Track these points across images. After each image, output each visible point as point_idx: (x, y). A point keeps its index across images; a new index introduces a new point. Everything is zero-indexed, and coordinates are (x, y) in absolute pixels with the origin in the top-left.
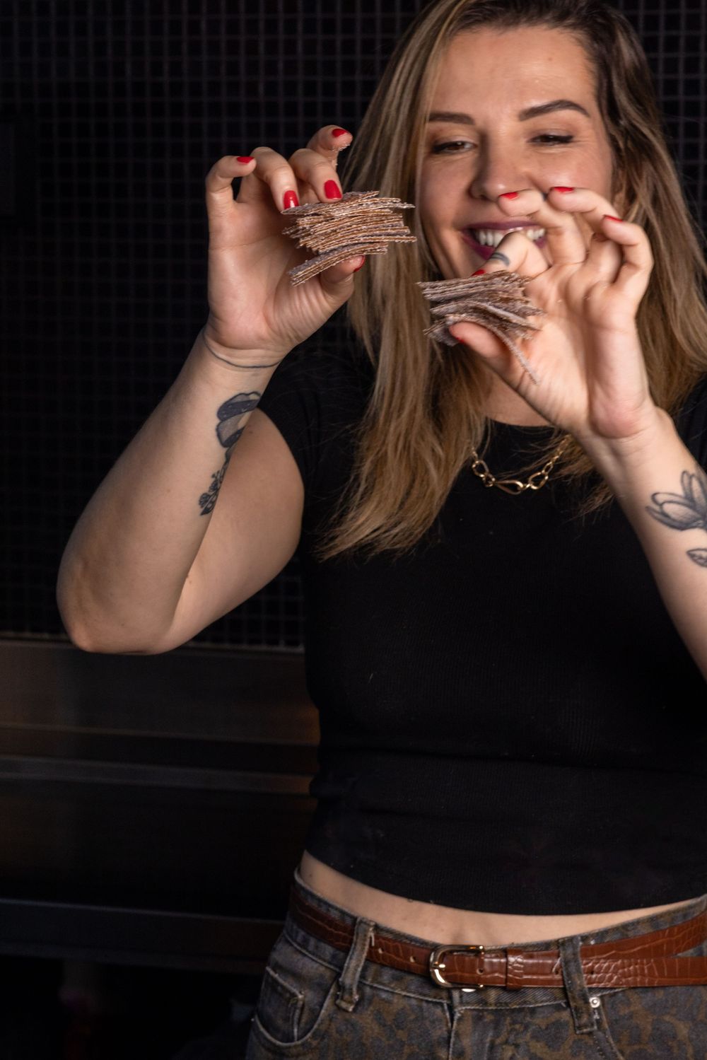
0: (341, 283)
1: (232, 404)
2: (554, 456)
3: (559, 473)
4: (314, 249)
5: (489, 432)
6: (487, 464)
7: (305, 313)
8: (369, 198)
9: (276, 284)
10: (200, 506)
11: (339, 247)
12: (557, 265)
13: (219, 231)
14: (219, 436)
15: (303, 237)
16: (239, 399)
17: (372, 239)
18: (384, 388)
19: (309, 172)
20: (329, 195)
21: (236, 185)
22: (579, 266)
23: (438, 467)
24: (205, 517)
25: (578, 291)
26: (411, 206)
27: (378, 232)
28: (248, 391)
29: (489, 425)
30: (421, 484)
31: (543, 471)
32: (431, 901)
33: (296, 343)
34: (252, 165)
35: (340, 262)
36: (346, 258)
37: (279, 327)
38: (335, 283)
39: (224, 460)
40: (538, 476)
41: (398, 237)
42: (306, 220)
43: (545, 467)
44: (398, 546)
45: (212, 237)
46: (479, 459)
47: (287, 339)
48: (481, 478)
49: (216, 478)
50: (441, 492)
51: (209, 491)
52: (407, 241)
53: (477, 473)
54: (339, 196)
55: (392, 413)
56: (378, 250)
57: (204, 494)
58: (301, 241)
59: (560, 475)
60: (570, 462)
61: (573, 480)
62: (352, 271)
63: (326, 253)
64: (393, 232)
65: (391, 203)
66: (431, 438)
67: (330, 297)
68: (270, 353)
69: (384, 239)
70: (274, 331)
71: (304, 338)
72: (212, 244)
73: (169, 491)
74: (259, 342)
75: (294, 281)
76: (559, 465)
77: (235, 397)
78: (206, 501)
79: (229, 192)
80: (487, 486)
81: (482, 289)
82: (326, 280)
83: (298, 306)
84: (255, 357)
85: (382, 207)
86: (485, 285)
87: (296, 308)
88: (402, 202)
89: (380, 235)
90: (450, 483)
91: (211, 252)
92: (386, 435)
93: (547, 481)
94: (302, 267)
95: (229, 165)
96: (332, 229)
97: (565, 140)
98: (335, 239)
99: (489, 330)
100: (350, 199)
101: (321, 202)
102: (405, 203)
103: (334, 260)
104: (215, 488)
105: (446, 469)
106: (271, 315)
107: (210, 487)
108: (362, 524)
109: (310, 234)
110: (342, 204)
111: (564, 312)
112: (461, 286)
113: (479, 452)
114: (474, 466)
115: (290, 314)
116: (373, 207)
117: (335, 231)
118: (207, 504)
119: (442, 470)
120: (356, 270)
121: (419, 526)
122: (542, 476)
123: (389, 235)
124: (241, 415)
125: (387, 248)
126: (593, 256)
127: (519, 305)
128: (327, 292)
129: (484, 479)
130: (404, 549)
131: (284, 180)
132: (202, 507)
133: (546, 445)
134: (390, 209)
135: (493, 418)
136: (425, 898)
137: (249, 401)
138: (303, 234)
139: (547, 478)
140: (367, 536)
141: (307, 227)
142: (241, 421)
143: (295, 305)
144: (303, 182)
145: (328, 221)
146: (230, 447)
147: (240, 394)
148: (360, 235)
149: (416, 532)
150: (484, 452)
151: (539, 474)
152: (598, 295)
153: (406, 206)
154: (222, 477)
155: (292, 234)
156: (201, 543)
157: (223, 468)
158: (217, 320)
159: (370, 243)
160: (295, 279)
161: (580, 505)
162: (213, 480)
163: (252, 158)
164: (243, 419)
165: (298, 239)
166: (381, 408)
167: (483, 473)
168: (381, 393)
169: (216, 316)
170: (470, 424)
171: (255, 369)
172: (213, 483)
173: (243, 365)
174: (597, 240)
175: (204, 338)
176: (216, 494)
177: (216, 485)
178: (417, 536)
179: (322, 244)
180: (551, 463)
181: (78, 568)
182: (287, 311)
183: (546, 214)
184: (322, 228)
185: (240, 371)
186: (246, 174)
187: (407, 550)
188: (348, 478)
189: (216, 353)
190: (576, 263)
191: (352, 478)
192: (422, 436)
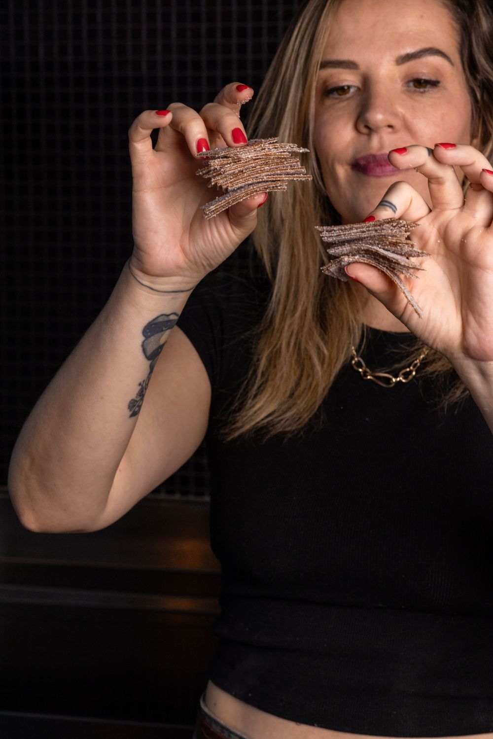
0: (247, 217)
1: (154, 324)
2: (420, 355)
3: (424, 371)
4: (224, 187)
5: (365, 335)
6: (364, 361)
7: (216, 243)
8: (271, 143)
9: (191, 219)
10: (129, 410)
11: (245, 185)
12: (437, 210)
13: (141, 175)
14: (144, 351)
15: (214, 177)
16: (160, 320)
17: (273, 178)
18: (281, 295)
19: (218, 122)
20: (236, 140)
21: (155, 135)
22: (456, 212)
23: (322, 364)
24: (133, 418)
25: (456, 234)
26: (307, 150)
27: (279, 172)
28: (168, 312)
29: (365, 330)
30: (308, 379)
31: (411, 368)
32: (316, 725)
33: (209, 270)
34: (169, 117)
35: (247, 198)
36: (251, 194)
37: (195, 259)
38: (241, 217)
39: (148, 371)
40: (407, 372)
41: (296, 175)
42: (217, 161)
43: (413, 364)
44: (289, 429)
45: (135, 181)
46: (357, 357)
47: (202, 267)
48: (360, 372)
49: (142, 386)
50: (324, 385)
51: (137, 397)
52: (304, 179)
53: (356, 368)
54: (245, 141)
55: (287, 315)
56: (279, 188)
57: (132, 400)
58: (213, 180)
59: (426, 372)
60: (434, 361)
61: (437, 376)
62: (257, 206)
63: (234, 191)
64: (292, 171)
65: (290, 148)
66: (317, 338)
67: (237, 230)
68: (187, 279)
69: (284, 177)
70: (189, 260)
71: (216, 266)
72: (135, 187)
73: (102, 398)
74: (177, 270)
75: (206, 214)
76: (425, 363)
77: (157, 318)
78: (134, 406)
79: (149, 142)
80: (365, 378)
81: (374, 233)
82: (233, 215)
83: (210, 238)
84: (174, 283)
85: (282, 151)
86: (376, 231)
87: (208, 239)
88: (299, 147)
89: (281, 175)
90: (332, 378)
91: (135, 194)
92: (281, 333)
93: (414, 377)
94: (213, 202)
95: (149, 119)
96: (239, 169)
97: (434, 84)
98: (242, 178)
99: (379, 270)
100: (254, 144)
101: (229, 146)
102: (301, 148)
103: (241, 196)
104: (141, 394)
105: (329, 364)
106: (187, 247)
107: (137, 394)
108: (259, 409)
109: (221, 174)
110: (248, 148)
111: (442, 251)
112: (355, 231)
113: (357, 351)
114: (353, 362)
115: (204, 246)
116: (274, 151)
117: (242, 171)
118: (135, 408)
119: (325, 366)
120: (260, 205)
121: (307, 412)
122: (411, 372)
123: (288, 174)
124: (163, 333)
125: (286, 185)
126: (469, 203)
127: (406, 249)
128: (234, 225)
129: (362, 373)
130: (293, 432)
131: (196, 130)
132: (130, 410)
133: (414, 346)
134: (289, 152)
135: (368, 324)
136: (311, 723)
137: (170, 321)
138: (215, 174)
139: (414, 373)
140: (263, 420)
141: (218, 168)
142: (162, 338)
143: (207, 237)
144: (213, 130)
145: (235, 162)
146: (153, 360)
147: (162, 315)
148: (264, 174)
149: (304, 417)
150: (361, 351)
151: (408, 370)
152: (474, 238)
153: (302, 150)
154: (147, 385)
155: (204, 174)
156: (129, 440)
157: (148, 377)
158: (141, 252)
159: (273, 181)
160: (208, 213)
161: (443, 396)
162: (140, 387)
163: (169, 111)
164: (165, 336)
165: (210, 179)
166: (277, 311)
167: (361, 368)
168: (278, 299)
169: (139, 249)
170: (349, 329)
171: (174, 294)
172: (140, 390)
173: (165, 290)
174: (474, 190)
175: (130, 268)
176: (142, 399)
177: (142, 391)
178: (304, 419)
179: (231, 182)
180: (418, 361)
181: (26, 463)
182: (201, 243)
183: (431, 166)
184: (231, 168)
185: (161, 295)
186: (164, 126)
187: (296, 432)
188: (247, 372)
189: (140, 280)
190: (455, 209)
191: (250, 373)
192: (310, 334)
